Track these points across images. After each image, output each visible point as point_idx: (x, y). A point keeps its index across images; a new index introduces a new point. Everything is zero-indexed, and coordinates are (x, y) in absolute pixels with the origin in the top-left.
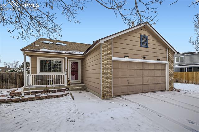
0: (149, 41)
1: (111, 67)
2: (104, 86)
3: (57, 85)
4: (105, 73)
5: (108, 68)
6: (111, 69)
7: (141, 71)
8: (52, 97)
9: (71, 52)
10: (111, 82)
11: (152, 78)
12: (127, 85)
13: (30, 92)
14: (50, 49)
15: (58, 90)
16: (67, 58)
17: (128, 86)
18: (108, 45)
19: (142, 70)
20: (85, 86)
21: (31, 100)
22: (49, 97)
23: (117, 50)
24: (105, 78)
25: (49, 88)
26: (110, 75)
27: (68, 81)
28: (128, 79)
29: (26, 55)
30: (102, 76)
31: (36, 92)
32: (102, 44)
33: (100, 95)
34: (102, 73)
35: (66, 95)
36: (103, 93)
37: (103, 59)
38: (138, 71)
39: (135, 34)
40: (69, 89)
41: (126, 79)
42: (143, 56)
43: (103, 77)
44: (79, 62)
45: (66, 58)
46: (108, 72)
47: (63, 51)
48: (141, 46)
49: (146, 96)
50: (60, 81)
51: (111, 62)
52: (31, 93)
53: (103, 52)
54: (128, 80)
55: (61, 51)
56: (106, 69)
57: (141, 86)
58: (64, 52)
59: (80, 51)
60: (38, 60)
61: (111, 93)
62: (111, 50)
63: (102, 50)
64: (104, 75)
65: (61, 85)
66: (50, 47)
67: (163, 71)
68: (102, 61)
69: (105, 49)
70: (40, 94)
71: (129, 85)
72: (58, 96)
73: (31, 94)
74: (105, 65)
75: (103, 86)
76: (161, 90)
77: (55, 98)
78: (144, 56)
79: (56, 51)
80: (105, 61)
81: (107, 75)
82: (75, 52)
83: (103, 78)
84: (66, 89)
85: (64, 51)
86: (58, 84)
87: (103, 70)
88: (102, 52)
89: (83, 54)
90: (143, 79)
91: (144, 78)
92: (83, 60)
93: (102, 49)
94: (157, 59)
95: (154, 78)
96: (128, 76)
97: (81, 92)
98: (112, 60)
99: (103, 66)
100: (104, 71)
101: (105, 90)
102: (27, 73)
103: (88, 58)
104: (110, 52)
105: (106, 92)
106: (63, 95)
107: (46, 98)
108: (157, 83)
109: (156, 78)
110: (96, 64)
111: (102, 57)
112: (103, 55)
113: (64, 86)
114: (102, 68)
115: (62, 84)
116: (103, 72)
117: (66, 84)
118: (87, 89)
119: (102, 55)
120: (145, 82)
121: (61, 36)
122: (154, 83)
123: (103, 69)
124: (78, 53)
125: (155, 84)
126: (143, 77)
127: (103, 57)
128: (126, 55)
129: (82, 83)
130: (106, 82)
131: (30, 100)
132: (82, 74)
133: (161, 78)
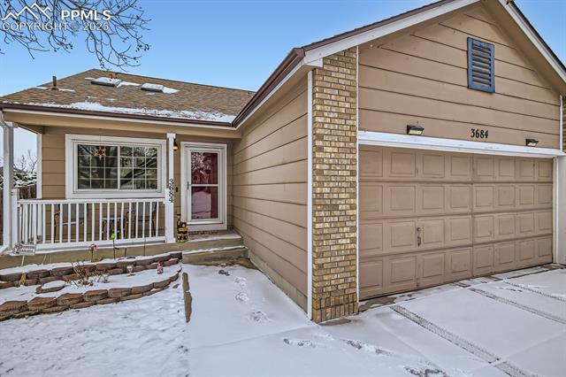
0: (498, 68)
1: (353, 173)
2: (323, 260)
3: (137, 240)
4: (328, 202)
5: (342, 179)
6: (353, 184)
7: (467, 188)
8: (105, 297)
9: (191, 113)
10: (353, 240)
11: (505, 216)
12: (414, 248)
13: (19, 276)
14: (111, 104)
15: (135, 264)
16: (174, 135)
17: (418, 255)
18: (341, 74)
19: (471, 183)
20: (241, 242)
21: (12, 317)
22: (95, 299)
23: (377, 100)
24: (327, 225)
25: (103, 254)
26: (351, 212)
27: (179, 225)
28: (420, 223)
29: (10, 124)
30: (314, 216)
31: (47, 275)
32: (314, 69)
33: (306, 297)
34: (314, 204)
35: (164, 286)
36: (319, 292)
37: (318, 137)
38: (456, 189)
39: (446, 36)
40: (180, 257)
41: (411, 224)
42: (476, 128)
43: (320, 219)
44: (222, 152)
45: (171, 136)
46: (343, 196)
47: (160, 112)
48: (468, 87)
49: (494, 297)
50: (147, 226)
51: (352, 150)
52: (23, 278)
53: (318, 107)
54: (418, 230)
55: (150, 112)
56: (332, 184)
57: (467, 252)
58: (163, 113)
59: (224, 111)
60: (70, 145)
61: (351, 291)
62: (351, 100)
63: (314, 98)
64: (322, 214)
65: (150, 239)
66: (116, 97)
67: (544, 188)
68: (314, 146)
69: (329, 91)
70: (60, 283)
71: (422, 247)
72: (130, 294)
73: (26, 285)
74: (326, 167)
75: (319, 261)
76: (537, 263)
77: (118, 300)
78: (480, 128)
79: (132, 111)
80: (329, 150)
81: (337, 213)
82: (205, 114)
83: (317, 226)
84: (171, 256)
85: (166, 112)
86: (140, 236)
87: (318, 190)
88: (314, 106)
89: (234, 124)
90: (473, 222)
91: (478, 219)
92: (234, 145)
93: (314, 94)
94: (528, 141)
95: (511, 216)
96: (418, 213)
97: (225, 269)
98: (355, 142)
99: (320, 172)
100: (321, 194)
101: (326, 278)
102: (15, 197)
103: (253, 137)
104: (347, 105)
105: (330, 289)
106: (153, 286)
107: (80, 302)
108: (523, 235)
109: (520, 215)
110: (287, 160)
111: (314, 129)
112: (318, 119)
113: (164, 247)
114: (314, 181)
115: (157, 238)
116: (318, 197)
117: (170, 237)
118: (250, 255)
119: (314, 122)
120: (483, 235)
121: (147, 48)
122: (512, 236)
123: (321, 184)
124: (217, 119)
125: (517, 239)
126: (473, 214)
127: (318, 131)
128: (412, 121)
129: (232, 228)
130: (331, 242)
131: (7, 314)
132: (231, 195)
133: (536, 214)
